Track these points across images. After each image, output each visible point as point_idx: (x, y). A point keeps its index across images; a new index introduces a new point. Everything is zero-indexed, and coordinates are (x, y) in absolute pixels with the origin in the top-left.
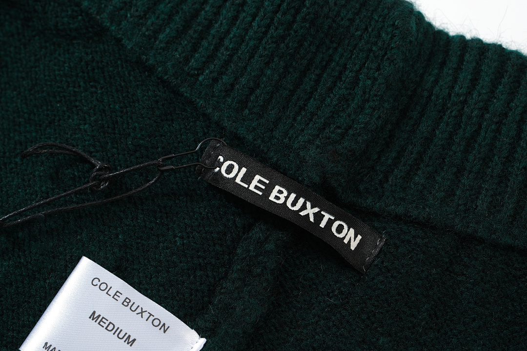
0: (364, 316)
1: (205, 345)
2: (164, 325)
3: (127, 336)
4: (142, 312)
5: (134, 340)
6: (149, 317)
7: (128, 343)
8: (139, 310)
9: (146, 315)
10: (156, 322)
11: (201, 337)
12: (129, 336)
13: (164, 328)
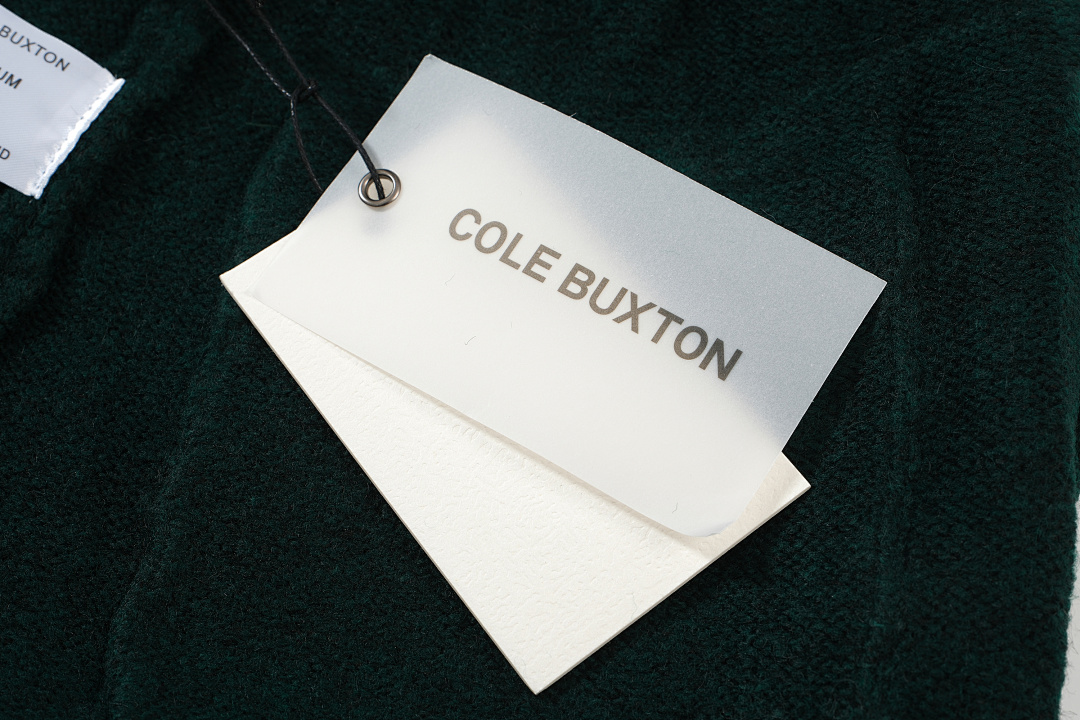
0: (349, 43)
1: (123, 87)
2: (62, 61)
3: (8, 75)
4: (28, 45)
5: (19, 81)
6: (39, 51)
7: (11, 84)
8: (24, 42)
9: (34, 48)
10: (50, 58)
11: (118, 78)
12: (12, 76)
13: (63, 65)
